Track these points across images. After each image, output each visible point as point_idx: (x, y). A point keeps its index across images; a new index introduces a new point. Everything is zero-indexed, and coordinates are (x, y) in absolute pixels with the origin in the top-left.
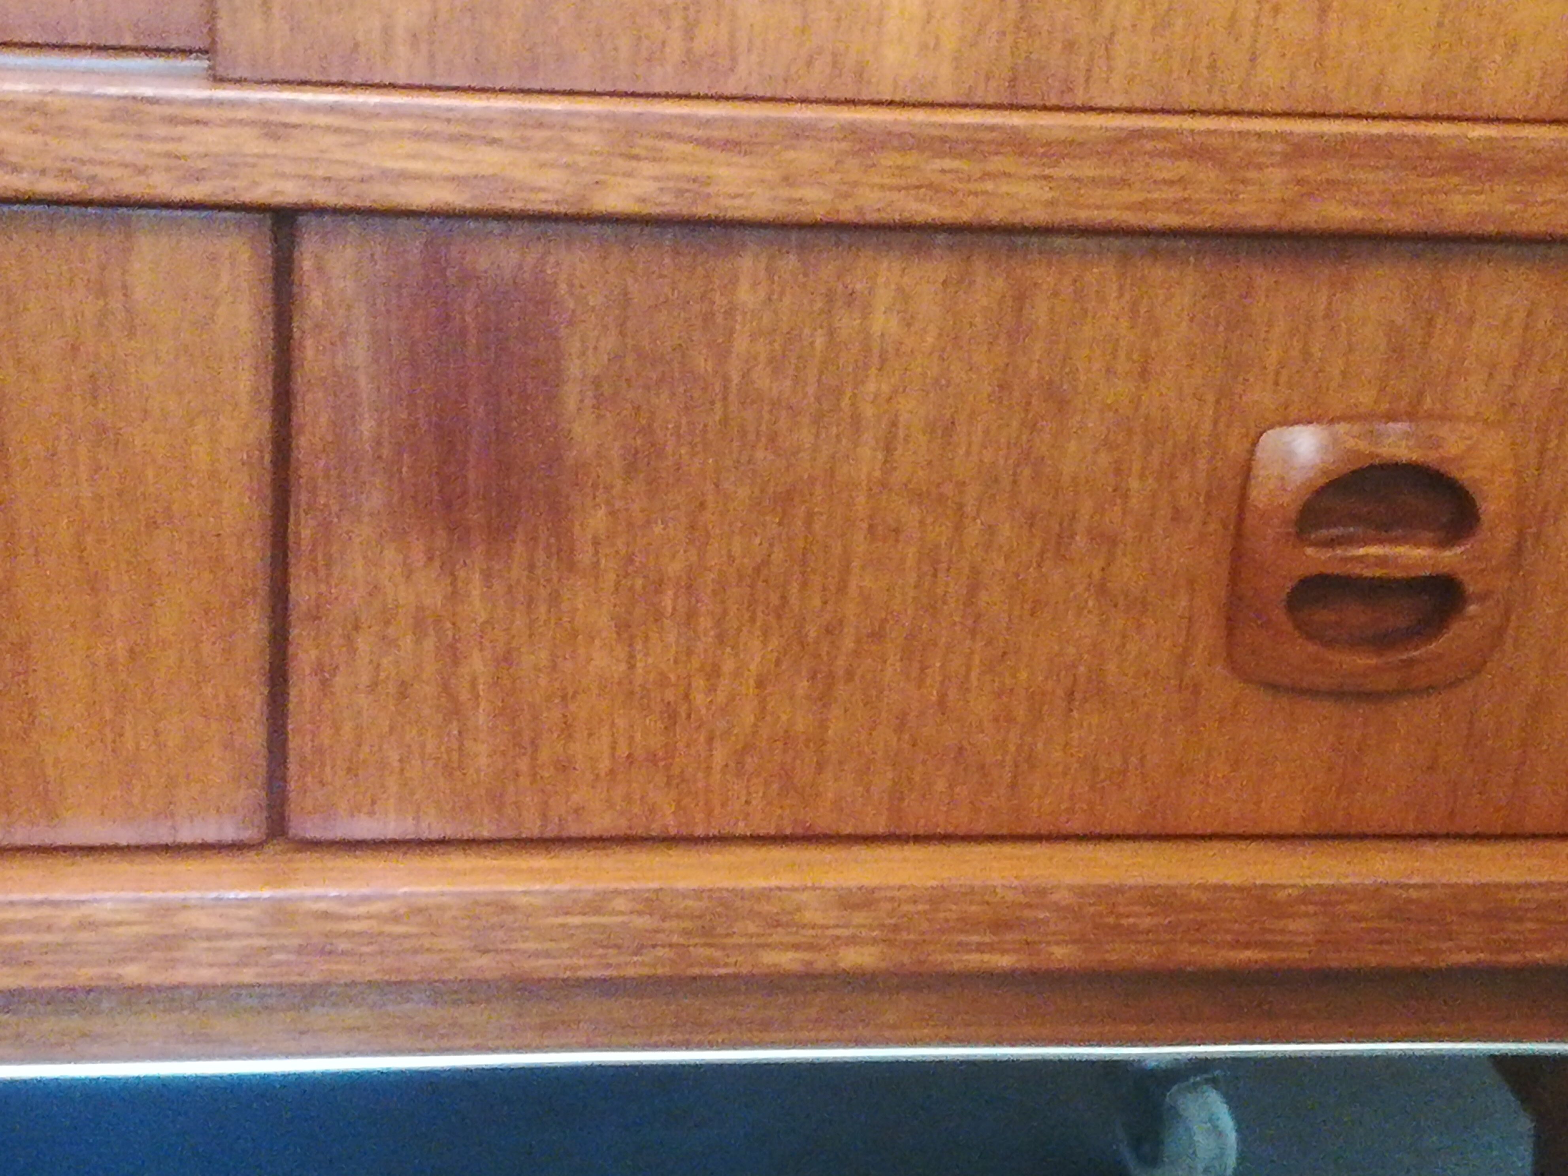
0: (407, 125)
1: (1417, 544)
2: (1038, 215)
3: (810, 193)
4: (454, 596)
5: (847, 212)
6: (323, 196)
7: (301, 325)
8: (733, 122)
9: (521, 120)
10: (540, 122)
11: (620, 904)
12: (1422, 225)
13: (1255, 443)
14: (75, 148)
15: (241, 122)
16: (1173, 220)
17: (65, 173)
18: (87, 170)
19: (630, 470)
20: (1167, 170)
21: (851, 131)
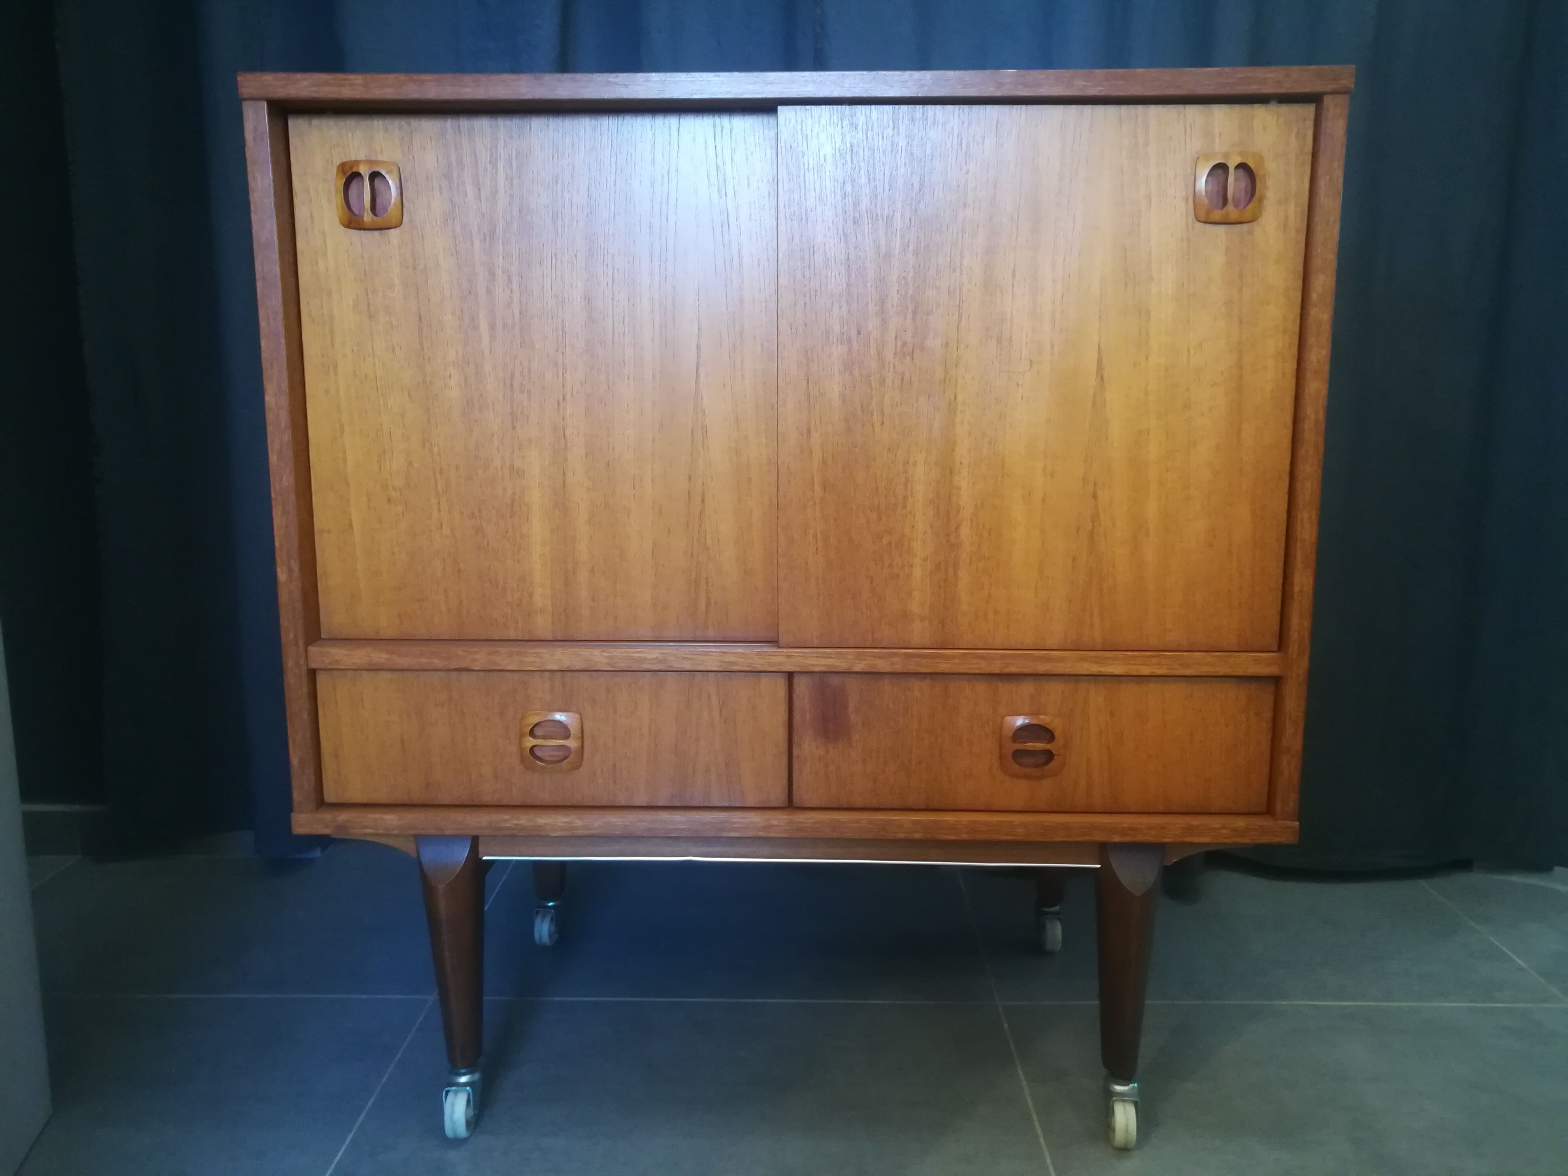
0: (815, 655)
1: (1041, 743)
2: (947, 671)
3: (898, 666)
4: (827, 752)
5: (906, 670)
6: (797, 669)
7: (795, 696)
8: (880, 653)
9: (837, 653)
10: (841, 653)
11: (864, 821)
12: (1033, 672)
13: (1003, 719)
14: (750, 661)
15: (783, 655)
16: (977, 671)
17: (749, 666)
18: (753, 665)
19: (863, 725)
20: (975, 661)
21: (907, 655)
